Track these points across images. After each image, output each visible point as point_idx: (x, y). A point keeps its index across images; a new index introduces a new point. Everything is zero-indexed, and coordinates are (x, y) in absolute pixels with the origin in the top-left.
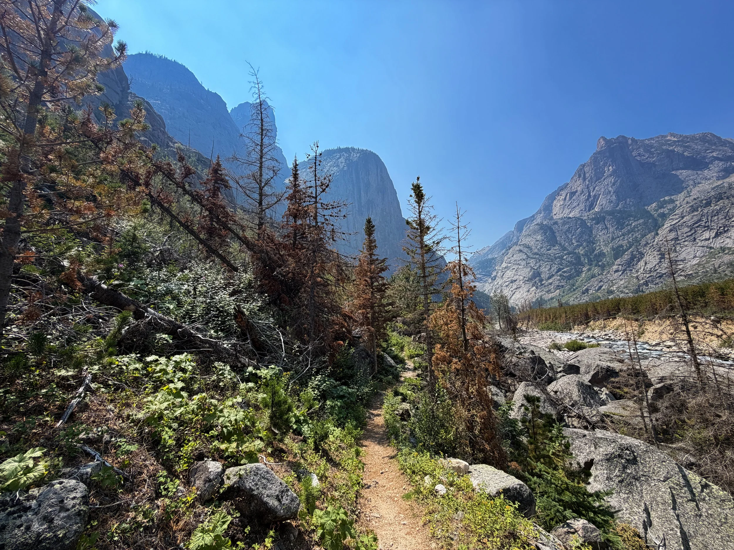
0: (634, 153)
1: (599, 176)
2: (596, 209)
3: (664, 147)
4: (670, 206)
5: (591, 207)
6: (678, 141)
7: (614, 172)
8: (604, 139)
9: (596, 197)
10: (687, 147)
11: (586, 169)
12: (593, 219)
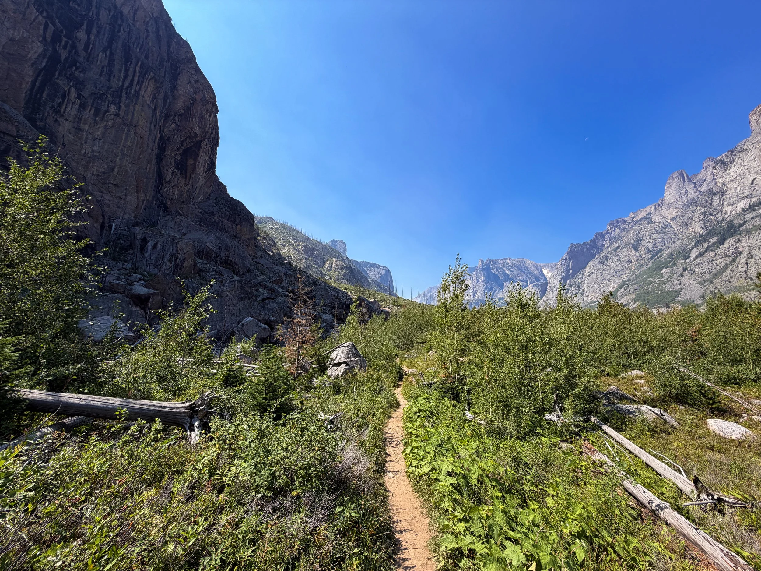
0: (492, 271)
1: (478, 281)
2: (476, 298)
3: (505, 269)
4: (502, 301)
5: (474, 296)
6: (510, 266)
7: (484, 280)
8: (482, 261)
9: (476, 292)
10: (511, 271)
11: (473, 276)
12: (474, 303)
